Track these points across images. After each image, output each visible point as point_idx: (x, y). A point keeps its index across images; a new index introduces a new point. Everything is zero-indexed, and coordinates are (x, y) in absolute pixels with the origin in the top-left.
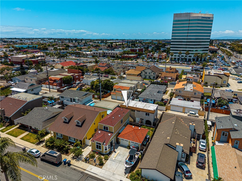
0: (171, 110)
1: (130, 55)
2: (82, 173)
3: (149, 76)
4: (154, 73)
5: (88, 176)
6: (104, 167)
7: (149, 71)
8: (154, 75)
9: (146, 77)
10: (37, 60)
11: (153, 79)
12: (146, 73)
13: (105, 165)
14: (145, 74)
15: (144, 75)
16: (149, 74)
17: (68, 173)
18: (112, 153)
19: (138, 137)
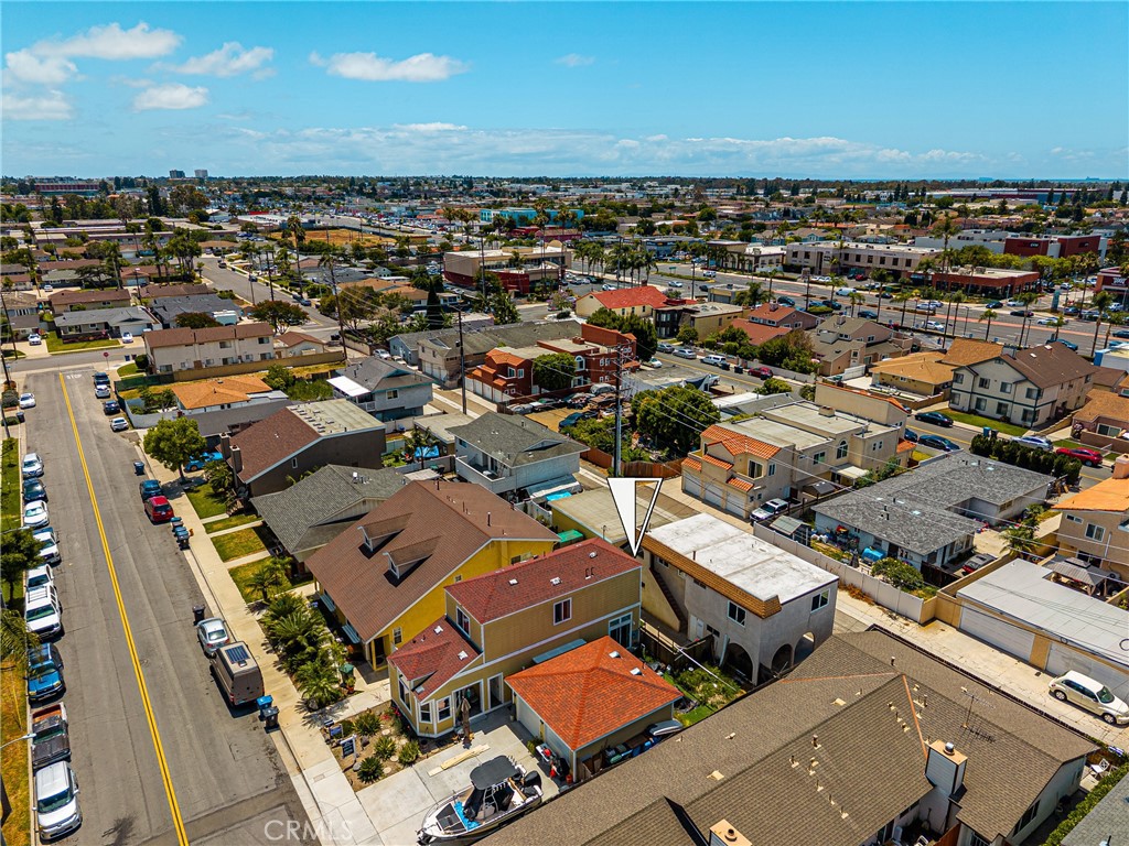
0: (960, 630)
1: (988, 270)
2: (283, 777)
3: (1000, 405)
4: (1032, 387)
5: (287, 798)
6: (371, 790)
7: (1005, 373)
8: (1032, 402)
9: (978, 406)
10: (526, 275)
11: (1020, 421)
12: (984, 383)
13: (381, 783)
14: (979, 390)
15: (972, 393)
16: (1003, 389)
17: (238, 757)
18: (453, 741)
19: (582, 713)
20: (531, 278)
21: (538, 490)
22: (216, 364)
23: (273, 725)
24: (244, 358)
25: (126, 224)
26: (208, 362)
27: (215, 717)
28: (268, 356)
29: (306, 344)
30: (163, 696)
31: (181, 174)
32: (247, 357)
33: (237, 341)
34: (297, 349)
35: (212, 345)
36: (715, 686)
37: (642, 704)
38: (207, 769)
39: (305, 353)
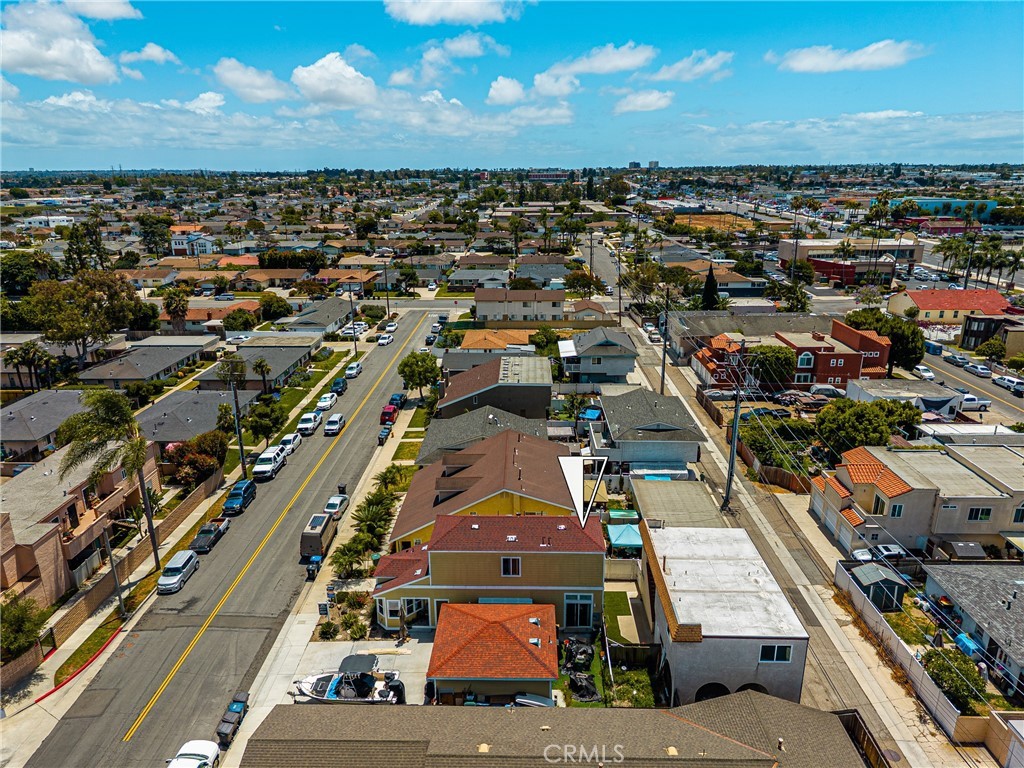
2: (286, 612)
5: (275, 626)
6: (318, 645)
13: (327, 643)
17: (277, 589)
18: (392, 638)
19: (458, 652)
20: (858, 270)
21: (641, 467)
22: (518, 319)
23: (312, 578)
24: (539, 317)
25: (554, 206)
26: (513, 316)
27: (291, 559)
28: (557, 318)
29: (589, 311)
30: (280, 535)
31: (638, 165)
32: (542, 316)
33: (536, 303)
34: (581, 315)
35: (517, 304)
36: (635, 692)
37: (514, 669)
38: (256, 588)
39: (587, 319)
